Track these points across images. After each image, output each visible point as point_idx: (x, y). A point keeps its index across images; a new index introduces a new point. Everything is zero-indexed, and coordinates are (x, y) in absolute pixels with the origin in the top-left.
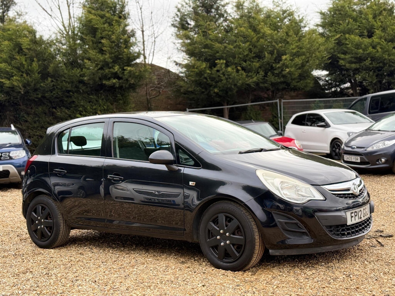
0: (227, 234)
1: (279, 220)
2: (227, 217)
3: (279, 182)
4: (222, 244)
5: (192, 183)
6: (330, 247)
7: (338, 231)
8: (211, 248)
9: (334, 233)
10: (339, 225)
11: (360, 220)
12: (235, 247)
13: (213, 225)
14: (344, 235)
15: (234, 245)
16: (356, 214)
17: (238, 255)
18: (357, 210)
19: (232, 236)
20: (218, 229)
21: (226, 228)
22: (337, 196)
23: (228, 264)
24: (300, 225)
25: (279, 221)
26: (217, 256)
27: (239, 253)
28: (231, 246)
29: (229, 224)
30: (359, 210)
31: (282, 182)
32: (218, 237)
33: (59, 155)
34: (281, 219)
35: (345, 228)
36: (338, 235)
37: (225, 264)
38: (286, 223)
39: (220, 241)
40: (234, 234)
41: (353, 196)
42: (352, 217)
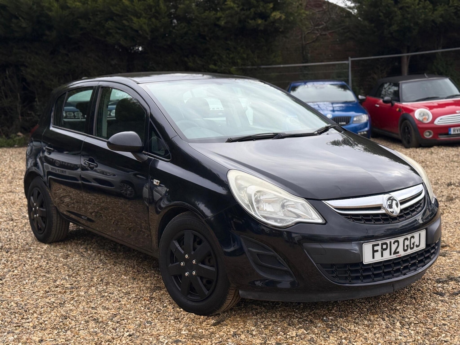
0: (194, 262)
1: (251, 249)
2: (195, 237)
3: (254, 192)
4: (187, 274)
5: (157, 181)
6: (334, 295)
7: (346, 272)
8: (173, 277)
9: (337, 276)
10: (348, 264)
11: (394, 256)
12: (204, 281)
13: (177, 245)
14: (357, 278)
15: (201, 278)
16: (384, 247)
17: (207, 292)
18: (388, 241)
19: (200, 265)
20: (183, 252)
21: (193, 252)
22: (351, 218)
23: (193, 304)
24: (279, 259)
25: (249, 251)
26: (180, 289)
27: (208, 290)
28: (199, 279)
29: (198, 247)
30: (393, 240)
31: (258, 192)
32: (182, 264)
33: (53, 127)
34: (253, 248)
35: (359, 268)
36: (346, 278)
37: (189, 303)
38: (258, 254)
39: (184, 269)
40: (203, 263)
41: (387, 218)
42: (374, 251)
